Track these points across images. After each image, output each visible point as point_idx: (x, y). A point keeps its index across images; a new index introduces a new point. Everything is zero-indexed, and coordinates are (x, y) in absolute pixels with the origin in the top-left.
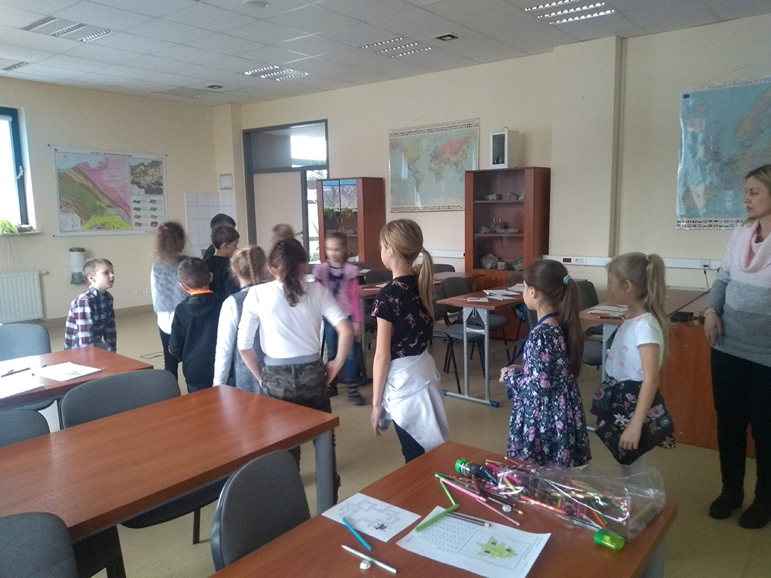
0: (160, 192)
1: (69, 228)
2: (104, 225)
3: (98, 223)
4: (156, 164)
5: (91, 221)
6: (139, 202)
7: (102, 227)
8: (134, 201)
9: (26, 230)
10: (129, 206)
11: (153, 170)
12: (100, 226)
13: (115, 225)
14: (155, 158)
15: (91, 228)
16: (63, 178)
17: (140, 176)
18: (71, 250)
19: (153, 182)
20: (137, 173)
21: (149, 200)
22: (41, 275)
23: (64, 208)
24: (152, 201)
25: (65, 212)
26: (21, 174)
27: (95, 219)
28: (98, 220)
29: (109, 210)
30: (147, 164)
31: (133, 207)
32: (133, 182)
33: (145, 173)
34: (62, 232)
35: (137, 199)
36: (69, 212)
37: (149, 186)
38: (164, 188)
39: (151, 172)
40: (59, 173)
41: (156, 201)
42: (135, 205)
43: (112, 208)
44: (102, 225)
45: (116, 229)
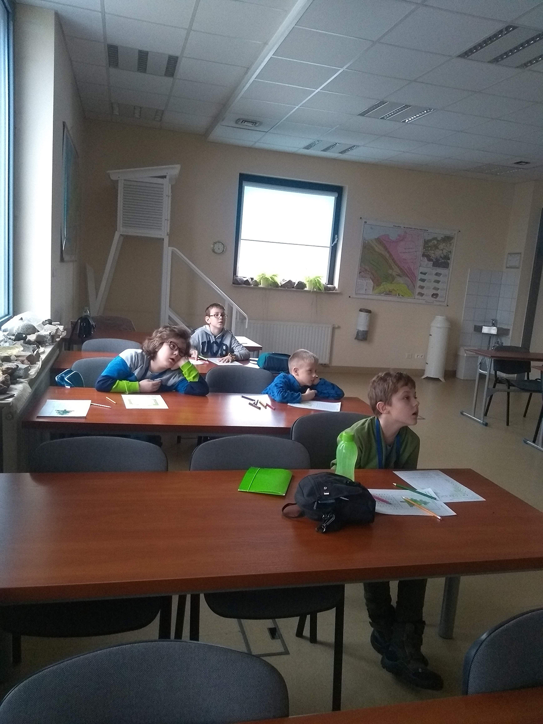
0: (446, 265)
1: (363, 292)
2: (391, 292)
3: (387, 290)
4: (448, 239)
5: (382, 287)
6: (425, 274)
7: (389, 293)
8: (421, 273)
9: (330, 289)
10: (415, 277)
11: (444, 244)
12: (388, 292)
13: (401, 293)
14: (448, 233)
15: (380, 294)
16: (367, 248)
17: (430, 250)
18: (361, 310)
19: (442, 256)
20: (430, 247)
21: (434, 272)
22: (334, 329)
23: (362, 273)
24: (437, 274)
25: (362, 277)
26: (335, 242)
27: (385, 286)
28: (388, 286)
29: (398, 279)
30: (439, 239)
31: (419, 278)
32: (424, 255)
33: (436, 247)
34: (356, 294)
35: (424, 272)
36: (365, 277)
37: (437, 260)
38: (451, 262)
39: (441, 246)
40: (364, 243)
41: (441, 274)
42: (421, 276)
43: (401, 277)
44: (389, 291)
45: (401, 296)
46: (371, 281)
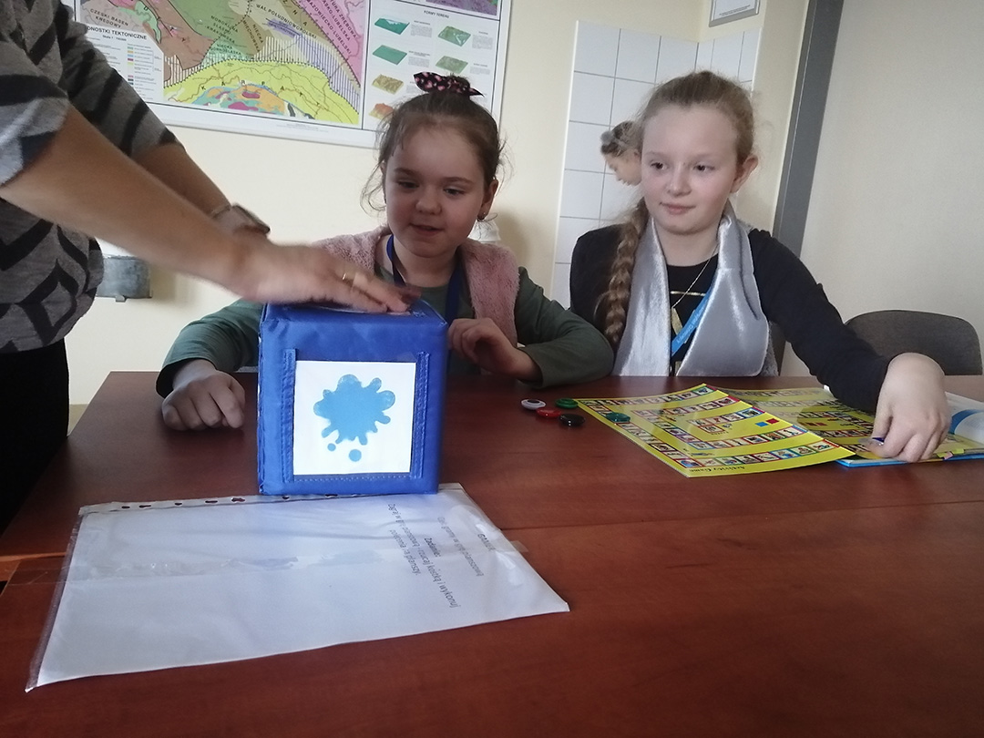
2: (255, 96)
3: (234, 86)
5: (206, 73)
6: (399, 28)
7: (247, 101)
8: (382, 23)
10: (358, 38)
12: (240, 98)
13: (299, 103)
15: (205, 101)
21: (439, 25)
24: (449, 34)
27: (222, 67)
28: (241, 73)
29: (280, 41)
31: (373, 47)
35: (394, 16)
41: (468, 35)
42: (380, 38)
43: (293, 34)
44: (246, 94)
45: (299, 117)
46: (150, 41)
